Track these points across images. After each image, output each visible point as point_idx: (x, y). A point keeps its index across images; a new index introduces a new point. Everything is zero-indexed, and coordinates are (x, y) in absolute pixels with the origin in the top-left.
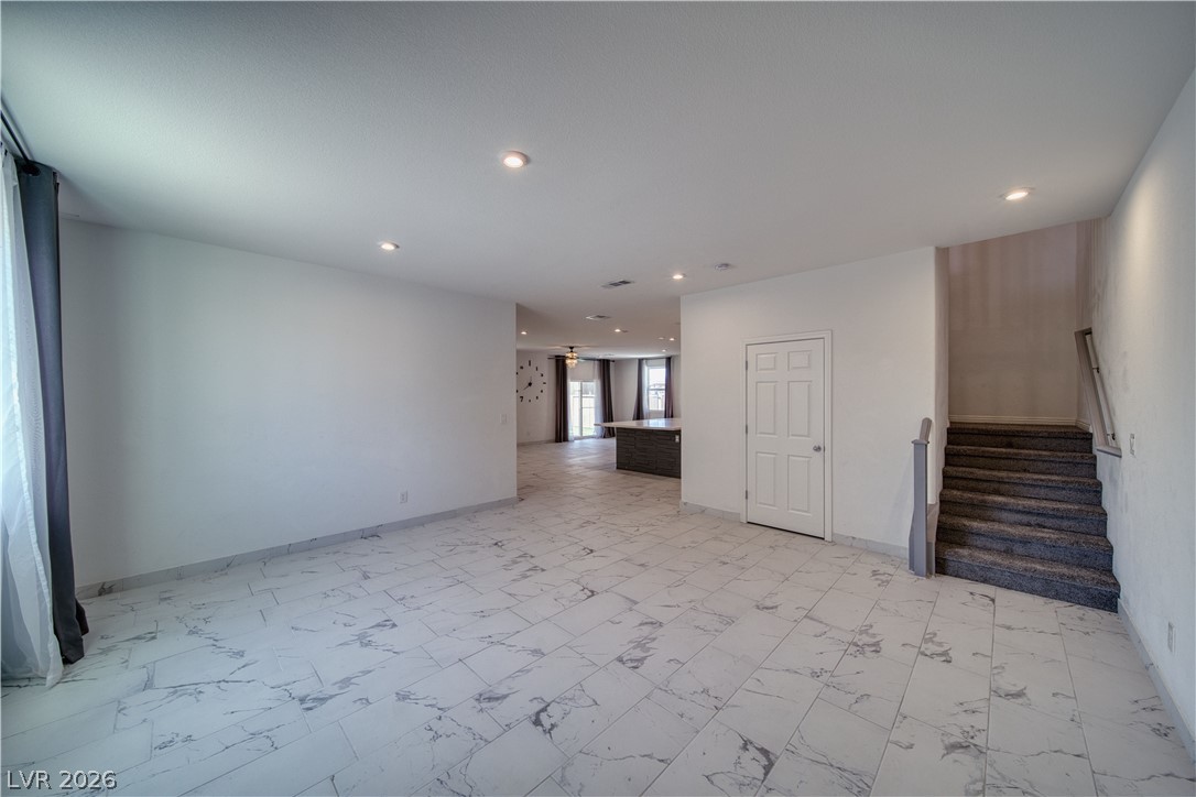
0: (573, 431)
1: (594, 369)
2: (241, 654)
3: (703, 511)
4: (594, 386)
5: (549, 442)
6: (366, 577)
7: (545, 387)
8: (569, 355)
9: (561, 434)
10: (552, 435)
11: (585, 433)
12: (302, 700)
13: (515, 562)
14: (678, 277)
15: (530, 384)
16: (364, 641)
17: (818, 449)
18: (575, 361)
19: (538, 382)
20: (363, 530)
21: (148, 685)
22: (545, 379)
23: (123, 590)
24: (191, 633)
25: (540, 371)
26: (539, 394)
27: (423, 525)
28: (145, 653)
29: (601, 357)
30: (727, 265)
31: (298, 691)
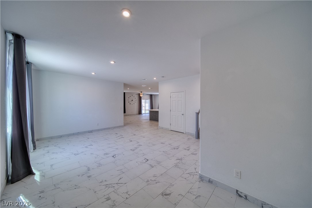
0: (143, 112)
1: (148, 97)
2: (64, 149)
3: (163, 128)
4: (148, 101)
5: (137, 114)
6: (88, 139)
7: (136, 101)
8: (141, 94)
9: (140, 113)
10: (138, 113)
11: (146, 112)
12: (75, 154)
13: (119, 136)
14: (155, 79)
15: (132, 100)
16: (86, 147)
17: (183, 115)
18: (142, 95)
19: (134, 100)
20: (89, 131)
21: (48, 152)
22: (136, 99)
23: (41, 140)
24: (55, 146)
25: (135, 97)
26: (135, 103)
27: (102, 130)
28: (47, 149)
29: (150, 94)
30: (163, 77)
31: (74, 153)
